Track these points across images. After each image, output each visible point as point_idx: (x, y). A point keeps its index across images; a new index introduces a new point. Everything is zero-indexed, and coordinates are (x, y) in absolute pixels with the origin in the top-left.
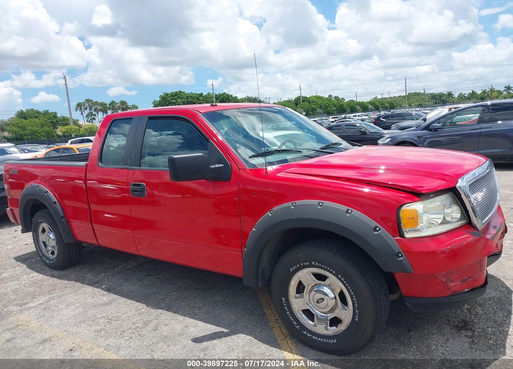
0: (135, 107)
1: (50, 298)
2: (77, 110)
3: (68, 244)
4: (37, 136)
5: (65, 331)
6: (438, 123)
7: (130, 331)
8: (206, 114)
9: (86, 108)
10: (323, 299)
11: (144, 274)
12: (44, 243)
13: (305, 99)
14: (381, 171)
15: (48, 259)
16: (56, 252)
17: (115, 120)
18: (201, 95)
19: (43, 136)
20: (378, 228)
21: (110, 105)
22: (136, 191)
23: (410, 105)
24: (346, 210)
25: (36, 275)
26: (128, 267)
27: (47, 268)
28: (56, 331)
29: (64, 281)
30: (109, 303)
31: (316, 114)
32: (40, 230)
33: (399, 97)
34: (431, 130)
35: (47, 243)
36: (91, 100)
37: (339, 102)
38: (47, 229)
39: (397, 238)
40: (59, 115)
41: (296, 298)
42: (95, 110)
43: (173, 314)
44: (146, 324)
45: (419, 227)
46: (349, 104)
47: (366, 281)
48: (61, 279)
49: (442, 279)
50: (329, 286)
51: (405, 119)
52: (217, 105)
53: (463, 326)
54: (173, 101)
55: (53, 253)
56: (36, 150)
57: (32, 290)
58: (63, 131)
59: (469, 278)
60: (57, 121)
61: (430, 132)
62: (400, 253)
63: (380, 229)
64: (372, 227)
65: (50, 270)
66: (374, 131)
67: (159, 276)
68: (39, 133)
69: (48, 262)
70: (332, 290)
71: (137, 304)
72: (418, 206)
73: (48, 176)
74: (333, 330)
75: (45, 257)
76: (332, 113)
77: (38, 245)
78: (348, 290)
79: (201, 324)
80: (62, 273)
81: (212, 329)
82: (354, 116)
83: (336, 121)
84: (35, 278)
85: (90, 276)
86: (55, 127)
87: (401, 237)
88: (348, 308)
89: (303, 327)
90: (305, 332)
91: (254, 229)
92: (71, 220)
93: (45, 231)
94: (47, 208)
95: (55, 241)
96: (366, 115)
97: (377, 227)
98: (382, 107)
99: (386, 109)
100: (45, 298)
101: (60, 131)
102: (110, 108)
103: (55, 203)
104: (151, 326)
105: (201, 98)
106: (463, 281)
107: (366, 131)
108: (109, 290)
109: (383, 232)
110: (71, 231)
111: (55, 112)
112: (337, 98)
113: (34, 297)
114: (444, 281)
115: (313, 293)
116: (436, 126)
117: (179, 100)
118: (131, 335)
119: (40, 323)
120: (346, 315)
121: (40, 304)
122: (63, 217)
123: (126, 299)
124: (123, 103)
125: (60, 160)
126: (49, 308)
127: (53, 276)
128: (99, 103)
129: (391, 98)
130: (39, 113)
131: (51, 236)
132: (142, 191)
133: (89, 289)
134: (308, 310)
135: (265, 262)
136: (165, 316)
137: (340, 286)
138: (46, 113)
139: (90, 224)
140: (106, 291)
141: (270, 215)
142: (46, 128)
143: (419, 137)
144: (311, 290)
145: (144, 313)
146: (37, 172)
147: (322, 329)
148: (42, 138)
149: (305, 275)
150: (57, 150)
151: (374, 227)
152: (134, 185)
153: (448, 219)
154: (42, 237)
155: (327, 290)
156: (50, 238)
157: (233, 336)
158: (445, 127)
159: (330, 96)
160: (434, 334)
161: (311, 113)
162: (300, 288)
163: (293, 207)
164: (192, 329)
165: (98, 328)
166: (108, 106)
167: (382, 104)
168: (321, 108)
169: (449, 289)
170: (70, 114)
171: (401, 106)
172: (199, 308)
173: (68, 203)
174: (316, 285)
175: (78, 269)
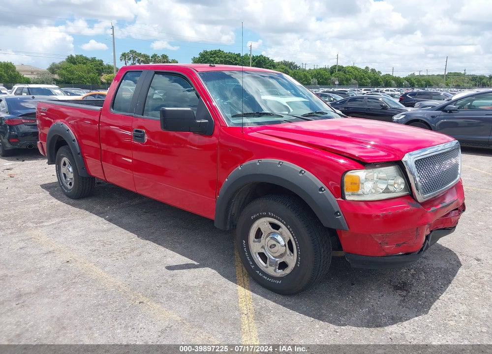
0: (174, 61)
1: (62, 220)
2: (121, 60)
3: (83, 178)
4: (83, 81)
5: (67, 247)
6: (454, 105)
7: (118, 254)
8: (202, 74)
9: (130, 59)
10: (275, 245)
11: (144, 210)
12: (64, 174)
13: (341, 69)
14: (369, 146)
15: (67, 188)
16: (73, 184)
17: (128, 72)
18: (239, 55)
19: (88, 82)
20: (323, 189)
21: (152, 57)
22: (137, 137)
23: (447, 85)
24: (300, 171)
25: (55, 201)
26: (132, 204)
27: (65, 196)
28: (60, 246)
29: (76, 209)
30: (108, 230)
31: (350, 84)
32: (62, 163)
33: (438, 75)
34: (446, 111)
35: (67, 175)
36: (135, 52)
37: (375, 75)
38: (67, 162)
39: (338, 199)
40: (105, 63)
41: (254, 241)
42: (138, 61)
43: (157, 245)
44: (132, 250)
45: (360, 192)
46: (385, 78)
47: (309, 233)
48: (74, 206)
49: (378, 240)
50: (281, 234)
51: (431, 99)
52: (215, 66)
53: (402, 287)
54: (212, 59)
55: (70, 184)
56: (79, 94)
57: (49, 212)
58: (107, 78)
59: (404, 243)
60: (102, 69)
61: (446, 113)
62: (338, 212)
63: (325, 190)
64: (317, 187)
65: (68, 198)
66: (396, 106)
67: (156, 214)
68: (85, 79)
69: (66, 191)
70: (284, 239)
71: (130, 234)
72: (361, 174)
73: (78, 118)
74: (280, 273)
75: (64, 187)
76: (366, 85)
77: (60, 176)
78: (294, 239)
79: (178, 256)
80: (77, 202)
81: (186, 260)
82: (386, 91)
83: (367, 93)
84: (53, 203)
85: (98, 207)
86: (100, 74)
87: (342, 199)
88: (294, 255)
89: (257, 268)
90: (258, 272)
91: (227, 180)
92: (86, 157)
93: (66, 164)
94: (68, 145)
95: (73, 174)
96: (399, 91)
97: (322, 187)
98: (417, 85)
99: (421, 86)
100: (57, 220)
101: (104, 78)
102: (152, 61)
103: (74, 140)
104: (136, 252)
105: (238, 59)
106: (398, 245)
107: (387, 106)
108: (110, 220)
109: (327, 192)
110: (85, 166)
111: (101, 60)
112: (373, 70)
113: (49, 217)
114: (379, 242)
115: (268, 238)
116: (452, 107)
117: (217, 59)
118: (118, 257)
119: (49, 238)
120: (292, 260)
121: (53, 224)
122: (79, 153)
123: (123, 229)
124: (165, 57)
125: (87, 104)
126: (59, 228)
127: (68, 203)
128: (142, 55)
129: (429, 76)
130: (87, 59)
131: (71, 169)
132: (143, 137)
133: (95, 217)
134: (263, 253)
135: (234, 209)
136: (150, 246)
137: (289, 235)
138: (94, 60)
139: (100, 161)
140: (108, 221)
141: (240, 169)
142: (92, 75)
143: (433, 117)
144: (267, 237)
145: (133, 241)
146: (70, 113)
147: (271, 271)
148: (88, 84)
149: (263, 224)
150: (94, 95)
151: (320, 187)
152: (137, 131)
153: (391, 188)
154: (63, 170)
155: (279, 238)
156: (69, 171)
157: (201, 269)
158: (460, 109)
159: (367, 68)
160: (372, 290)
161: (345, 83)
162: (259, 234)
163: (258, 164)
164: (169, 259)
165: (94, 248)
166: (150, 58)
167: (418, 81)
168: (356, 78)
169: (384, 250)
170: (115, 62)
171: (438, 86)
172: (180, 244)
173: (85, 142)
174: (271, 233)
175: (90, 200)
